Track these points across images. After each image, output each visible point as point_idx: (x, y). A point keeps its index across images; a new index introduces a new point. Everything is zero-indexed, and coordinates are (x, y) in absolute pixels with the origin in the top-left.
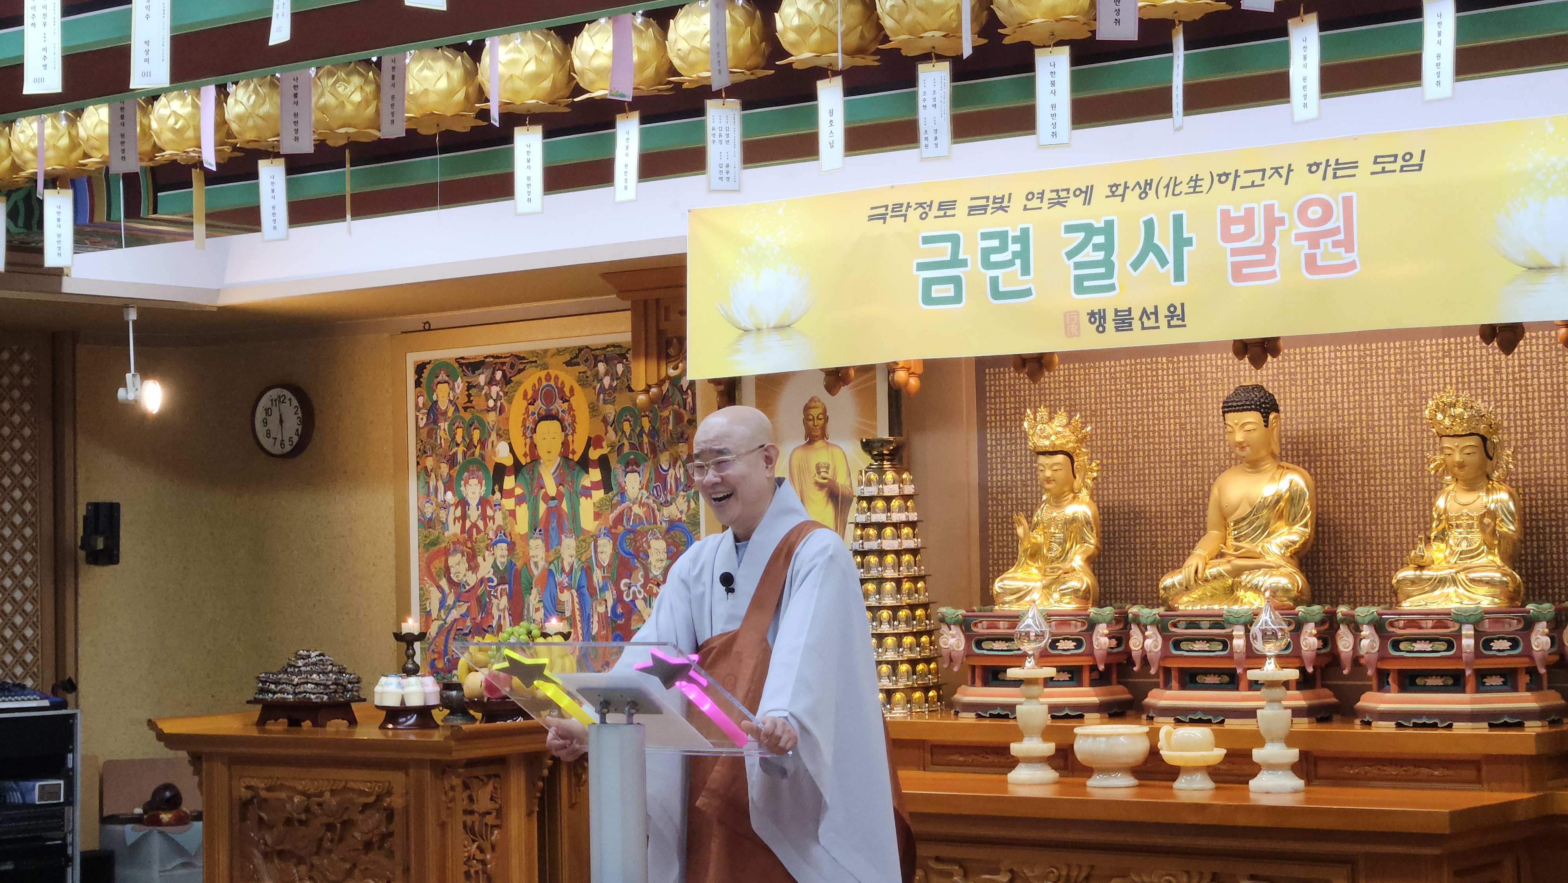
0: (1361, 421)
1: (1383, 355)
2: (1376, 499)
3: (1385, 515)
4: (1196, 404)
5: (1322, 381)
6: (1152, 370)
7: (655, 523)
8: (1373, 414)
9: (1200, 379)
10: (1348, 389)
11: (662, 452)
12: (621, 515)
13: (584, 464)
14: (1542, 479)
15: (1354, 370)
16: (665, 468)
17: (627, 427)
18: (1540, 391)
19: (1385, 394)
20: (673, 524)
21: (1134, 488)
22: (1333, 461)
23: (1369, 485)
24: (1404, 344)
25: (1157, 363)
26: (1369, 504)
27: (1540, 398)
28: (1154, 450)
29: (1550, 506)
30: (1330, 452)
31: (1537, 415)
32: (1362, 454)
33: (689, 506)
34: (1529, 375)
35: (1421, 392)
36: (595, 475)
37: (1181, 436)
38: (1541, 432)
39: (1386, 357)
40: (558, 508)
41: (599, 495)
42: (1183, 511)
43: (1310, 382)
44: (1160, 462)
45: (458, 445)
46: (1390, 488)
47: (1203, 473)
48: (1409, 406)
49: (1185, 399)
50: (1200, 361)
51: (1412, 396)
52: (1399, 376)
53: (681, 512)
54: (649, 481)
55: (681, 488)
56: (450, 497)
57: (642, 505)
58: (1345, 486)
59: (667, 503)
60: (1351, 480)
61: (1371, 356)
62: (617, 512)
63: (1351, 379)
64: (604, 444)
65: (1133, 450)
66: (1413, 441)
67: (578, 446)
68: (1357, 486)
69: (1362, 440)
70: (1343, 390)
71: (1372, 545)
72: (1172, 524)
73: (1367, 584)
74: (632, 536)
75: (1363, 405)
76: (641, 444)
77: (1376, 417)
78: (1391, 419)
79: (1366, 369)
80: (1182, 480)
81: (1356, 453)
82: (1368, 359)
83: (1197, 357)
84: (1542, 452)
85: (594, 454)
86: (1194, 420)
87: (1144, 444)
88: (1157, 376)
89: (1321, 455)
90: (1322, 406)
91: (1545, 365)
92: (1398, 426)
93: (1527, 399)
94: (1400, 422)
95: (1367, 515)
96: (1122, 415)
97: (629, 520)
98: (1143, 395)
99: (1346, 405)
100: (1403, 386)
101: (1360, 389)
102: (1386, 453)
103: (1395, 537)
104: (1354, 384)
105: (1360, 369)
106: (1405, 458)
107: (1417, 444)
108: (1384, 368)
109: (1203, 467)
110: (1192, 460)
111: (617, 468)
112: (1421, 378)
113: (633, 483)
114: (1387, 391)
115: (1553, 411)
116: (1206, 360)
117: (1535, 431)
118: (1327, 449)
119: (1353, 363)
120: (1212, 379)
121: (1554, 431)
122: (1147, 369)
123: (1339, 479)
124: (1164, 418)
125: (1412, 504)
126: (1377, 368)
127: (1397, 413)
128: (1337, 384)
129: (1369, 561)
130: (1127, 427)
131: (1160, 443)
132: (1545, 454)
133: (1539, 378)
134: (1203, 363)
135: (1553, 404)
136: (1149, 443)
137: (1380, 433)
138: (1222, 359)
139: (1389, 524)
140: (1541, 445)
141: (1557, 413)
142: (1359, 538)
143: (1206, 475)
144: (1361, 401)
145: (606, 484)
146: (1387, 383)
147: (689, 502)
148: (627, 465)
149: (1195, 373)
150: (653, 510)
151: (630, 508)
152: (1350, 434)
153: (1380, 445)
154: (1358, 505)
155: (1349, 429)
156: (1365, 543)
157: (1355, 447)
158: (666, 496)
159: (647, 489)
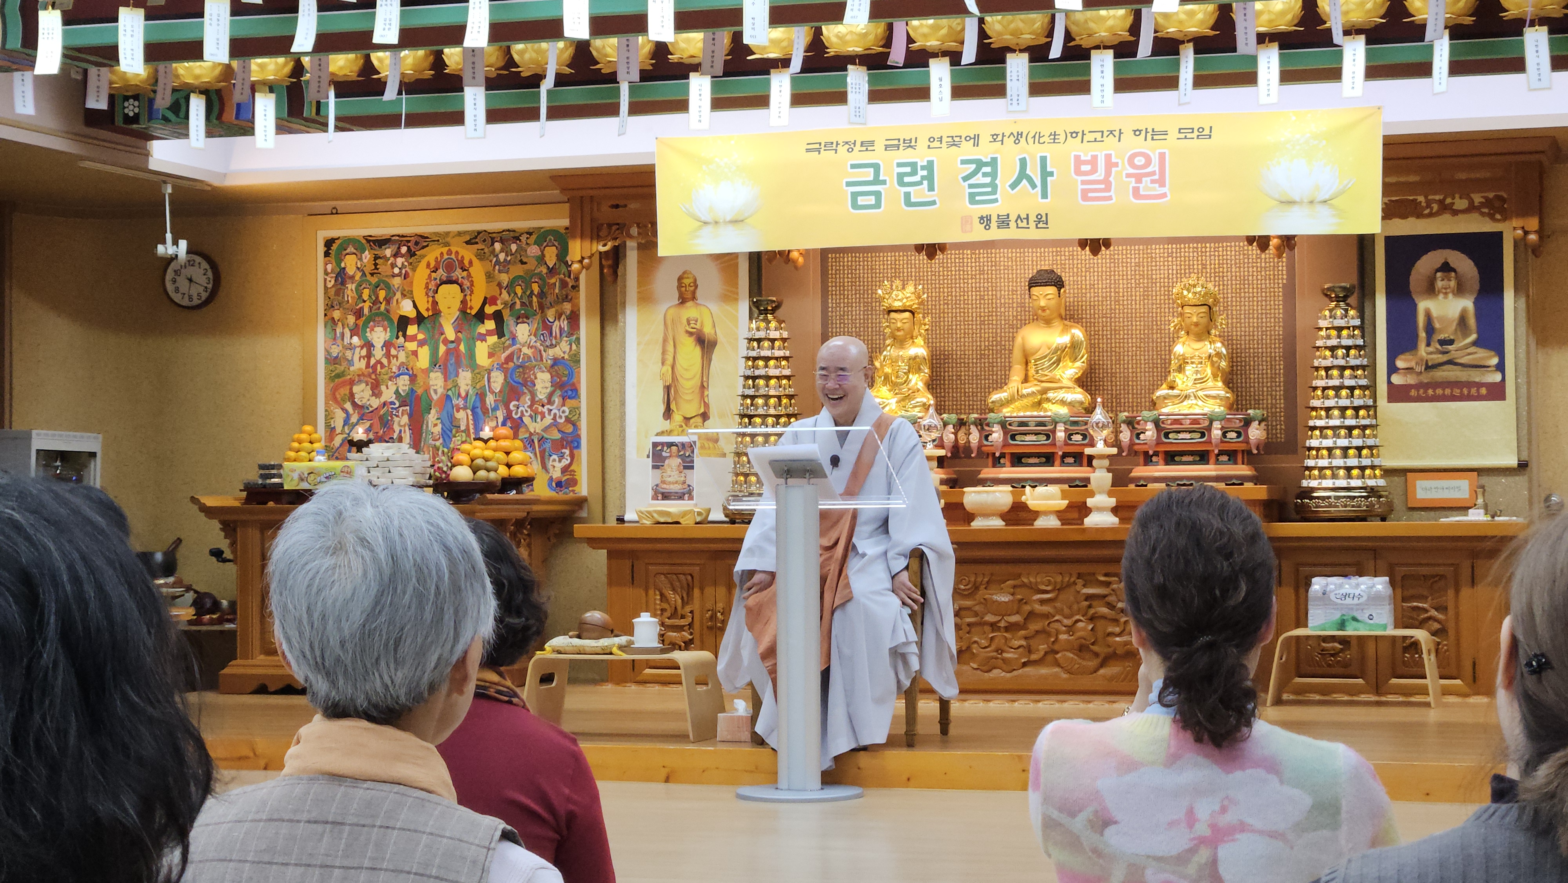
0: (1111, 297)
1: (1127, 254)
2: (1120, 347)
3: (1126, 358)
4: (992, 282)
5: (1084, 270)
6: (959, 258)
7: (542, 360)
8: (1119, 293)
9: (995, 266)
10: (1102, 276)
11: (549, 308)
12: (512, 354)
13: (481, 317)
14: (1232, 336)
15: (1106, 263)
16: (551, 320)
17: (519, 291)
18: (1232, 280)
19: (1127, 279)
20: (556, 361)
21: (944, 338)
22: (1090, 323)
23: (1116, 339)
24: (1141, 247)
25: (963, 254)
26: (1115, 352)
27: (1232, 284)
28: (960, 312)
29: (1237, 353)
30: (1088, 316)
31: (1229, 295)
32: (1111, 318)
33: (571, 348)
34: (1225, 270)
35: (1152, 279)
36: (490, 325)
37: (980, 303)
38: (1232, 306)
39: (1129, 256)
40: (457, 349)
41: (493, 339)
42: (981, 354)
43: (1075, 270)
44: (964, 321)
45: (365, 301)
46: (1130, 340)
47: (997, 329)
48: (1144, 287)
49: (984, 279)
50: (996, 254)
51: (1146, 281)
52: (1137, 268)
53: (564, 353)
54: (537, 329)
55: (564, 335)
56: (356, 340)
57: (530, 347)
58: (1099, 339)
59: (552, 346)
60: (1103, 335)
61: (1118, 255)
62: (508, 352)
63: (1104, 269)
64: (499, 302)
65: (944, 313)
66: (1146, 311)
67: (475, 304)
68: (1107, 339)
69: (1111, 309)
70: (1098, 276)
71: (1116, 378)
72: (973, 363)
73: (1112, 402)
74: (521, 370)
75: (1112, 286)
76: (531, 303)
77: (1121, 294)
78: (1131, 296)
79: (1115, 263)
80: (981, 333)
81: (1107, 318)
82: (1116, 256)
83: (993, 251)
84: (1232, 318)
85: (489, 310)
86: (990, 293)
87: (952, 309)
88: (963, 262)
89: (1082, 318)
90: (1084, 287)
91: (1236, 264)
92: (1136, 300)
93: (1224, 285)
94: (1138, 298)
95: (1113, 358)
96: (936, 288)
97: (518, 358)
98: (952, 275)
99: (1100, 286)
100: (1140, 275)
101: (1110, 276)
102: (1128, 318)
103: (1133, 373)
104: (1106, 272)
105: (1110, 263)
106: (1140, 321)
107: (1149, 313)
108: (1127, 263)
109: (997, 325)
110: (989, 320)
111: (509, 321)
112: (1152, 270)
113: (523, 331)
114: (1129, 277)
115: (1240, 293)
116: (1000, 253)
117: (1228, 305)
118: (1086, 314)
119: (1106, 259)
120: (1004, 266)
121: (1240, 306)
122: (955, 258)
123: (1095, 335)
124: (968, 292)
125: (1144, 351)
126: (1122, 262)
127: (1136, 292)
128: (1094, 272)
129: (1114, 388)
130: (940, 297)
131: (964, 308)
132: (1234, 320)
133: (1231, 272)
134: (998, 255)
135: (1240, 289)
136: (956, 308)
137: (1123, 305)
138: (1012, 253)
139: (1128, 363)
140: (1232, 315)
141: (1243, 295)
142: (1107, 373)
143: (999, 331)
144: (1111, 284)
145: (500, 332)
146: (1129, 273)
147: (571, 345)
148: (518, 318)
149: (992, 262)
150: (540, 351)
151: (520, 350)
152: (1102, 305)
153: (1124, 313)
154: (1107, 352)
155: (1102, 301)
156: (1111, 377)
157: (1106, 314)
158: (551, 340)
159: (535, 335)
